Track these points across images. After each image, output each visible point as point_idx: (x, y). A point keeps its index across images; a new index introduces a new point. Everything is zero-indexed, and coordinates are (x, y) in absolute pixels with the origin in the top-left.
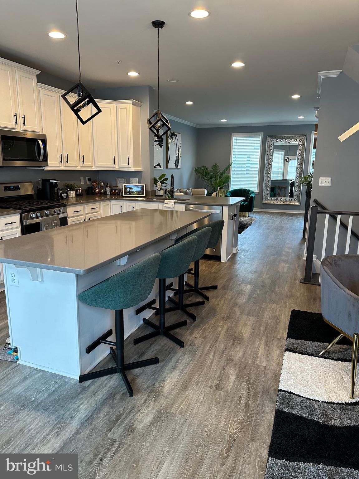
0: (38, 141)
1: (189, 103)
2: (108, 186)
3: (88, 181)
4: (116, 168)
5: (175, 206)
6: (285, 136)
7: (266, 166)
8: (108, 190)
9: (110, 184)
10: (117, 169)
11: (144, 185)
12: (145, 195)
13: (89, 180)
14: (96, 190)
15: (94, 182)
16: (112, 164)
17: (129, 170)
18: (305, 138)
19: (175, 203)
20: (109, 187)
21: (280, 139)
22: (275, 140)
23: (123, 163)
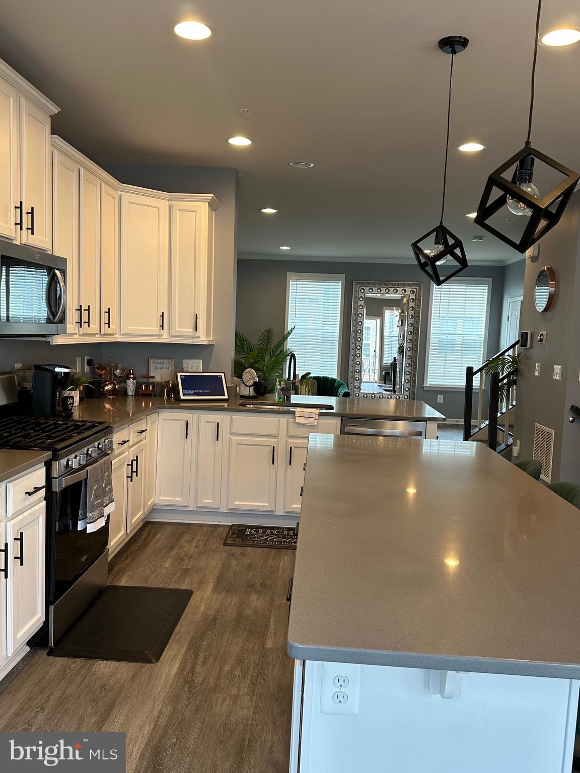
0: (54, 272)
1: (269, 211)
2: (132, 376)
3: (88, 365)
4: (163, 337)
5: (319, 421)
6: (385, 284)
7: (352, 334)
8: (131, 385)
9: (134, 373)
10: (165, 338)
11: (222, 375)
12: (226, 397)
13: (90, 363)
14: (107, 385)
15: (101, 367)
16: (155, 329)
17: (196, 342)
18: (421, 288)
19: (320, 414)
20: (134, 378)
21: (377, 288)
22: (367, 289)
23: (179, 328)
